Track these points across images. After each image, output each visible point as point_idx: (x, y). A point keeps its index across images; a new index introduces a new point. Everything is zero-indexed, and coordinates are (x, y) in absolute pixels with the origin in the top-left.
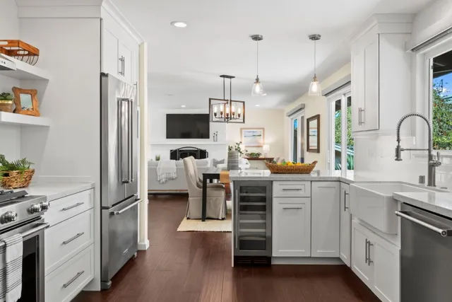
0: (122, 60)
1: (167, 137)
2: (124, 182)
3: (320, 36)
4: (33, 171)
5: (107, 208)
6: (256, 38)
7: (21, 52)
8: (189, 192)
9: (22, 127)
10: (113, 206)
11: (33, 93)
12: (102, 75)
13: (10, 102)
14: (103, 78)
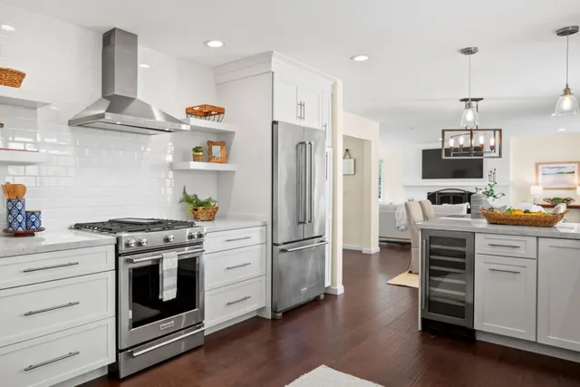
0: (302, 105)
1: (423, 178)
2: (301, 223)
3: (578, 27)
4: (217, 208)
5: (278, 245)
6: (468, 51)
7: (213, 113)
8: (411, 241)
9: (218, 172)
10: (284, 244)
11: (222, 144)
12: (274, 123)
13: (201, 153)
14: (275, 126)
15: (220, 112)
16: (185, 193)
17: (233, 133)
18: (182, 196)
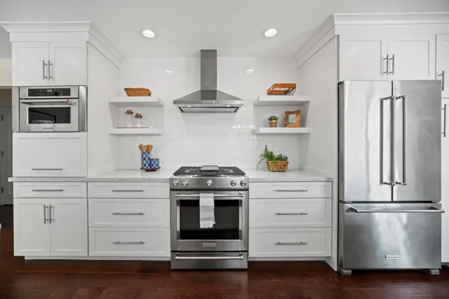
4: (288, 162)
5: (343, 202)
12: (340, 83)
14: (340, 87)
15: (293, 87)
16: (266, 149)
17: (309, 102)
18: (263, 152)
